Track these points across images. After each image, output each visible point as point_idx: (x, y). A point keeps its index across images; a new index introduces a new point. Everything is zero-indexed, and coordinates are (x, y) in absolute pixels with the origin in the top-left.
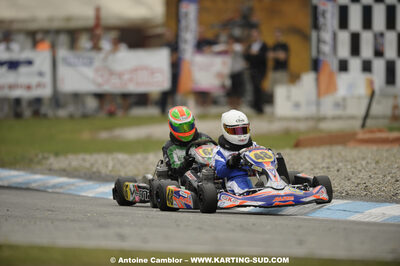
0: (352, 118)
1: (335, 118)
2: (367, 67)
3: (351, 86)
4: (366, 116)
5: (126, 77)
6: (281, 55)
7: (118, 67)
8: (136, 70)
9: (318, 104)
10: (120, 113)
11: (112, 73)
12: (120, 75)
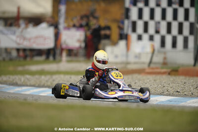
0: (144, 63)
1: (135, 63)
2: (151, 38)
3: (143, 48)
4: (150, 62)
5: (32, 41)
6: (107, 32)
7: (28, 36)
8: (37, 37)
9: (127, 56)
10: (28, 59)
11: (25, 39)
12: (30, 40)
